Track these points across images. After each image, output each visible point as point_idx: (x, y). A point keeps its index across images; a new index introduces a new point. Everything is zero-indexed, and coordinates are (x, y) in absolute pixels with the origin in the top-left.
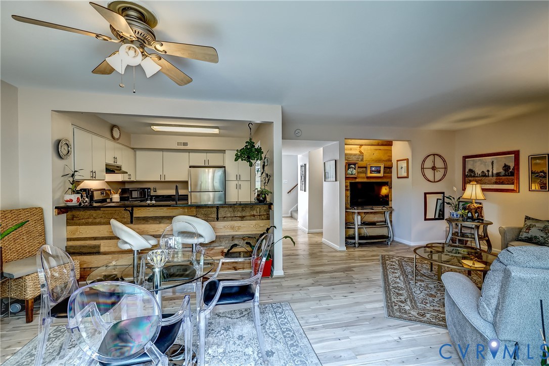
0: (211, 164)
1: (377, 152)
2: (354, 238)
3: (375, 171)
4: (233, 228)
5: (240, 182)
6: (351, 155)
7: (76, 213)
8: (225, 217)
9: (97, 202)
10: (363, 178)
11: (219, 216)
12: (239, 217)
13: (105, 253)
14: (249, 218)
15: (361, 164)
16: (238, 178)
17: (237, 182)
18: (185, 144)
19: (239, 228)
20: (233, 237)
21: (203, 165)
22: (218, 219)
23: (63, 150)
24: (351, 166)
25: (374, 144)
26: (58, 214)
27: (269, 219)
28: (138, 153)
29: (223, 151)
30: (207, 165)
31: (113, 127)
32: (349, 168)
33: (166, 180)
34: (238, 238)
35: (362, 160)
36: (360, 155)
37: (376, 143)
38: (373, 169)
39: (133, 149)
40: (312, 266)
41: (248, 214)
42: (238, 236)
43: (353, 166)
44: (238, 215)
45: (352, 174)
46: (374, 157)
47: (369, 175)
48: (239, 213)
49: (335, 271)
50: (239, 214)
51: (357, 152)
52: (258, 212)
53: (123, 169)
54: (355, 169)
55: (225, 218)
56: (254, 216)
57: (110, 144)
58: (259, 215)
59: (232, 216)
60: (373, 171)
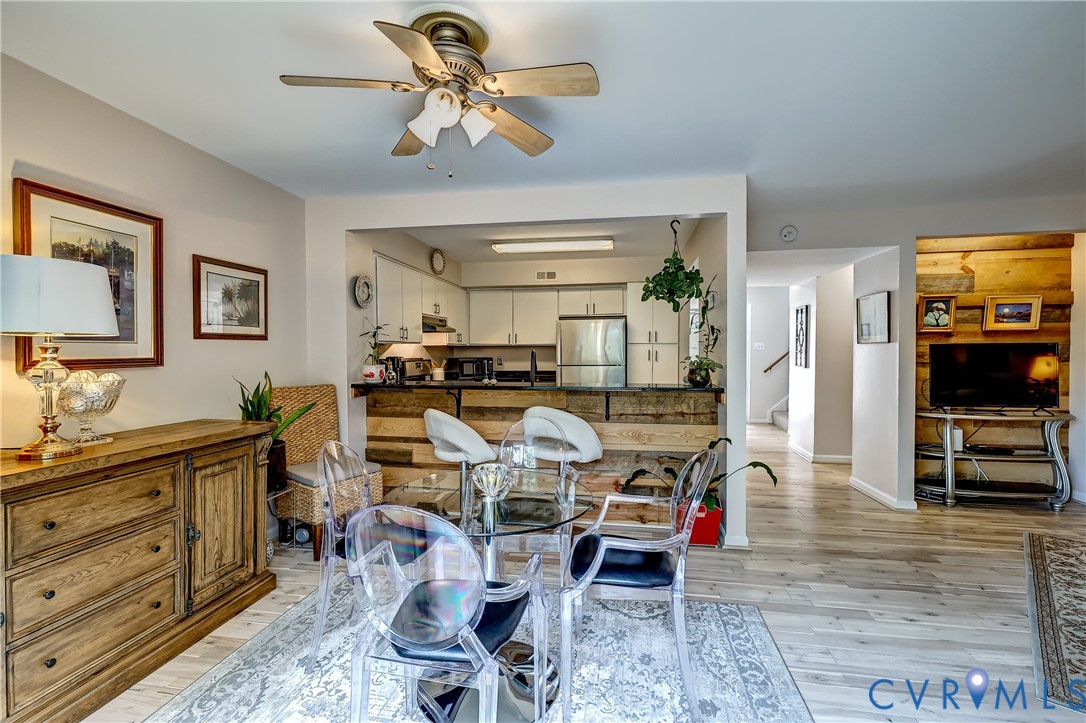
0: (599, 312)
1: (1020, 265)
2: (942, 483)
3: (1014, 317)
4: (637, 437)
5: (656, 348)
6: (936, 277)
7: (378, 396)
8: (622, 415)
9: (411, 378)
10: (974, 334)
11: (611, 412)
12: (652, 415)
13: (419, 466)
14: (671, 418)
15: (965, 298)
16: (653, 338)
17: (649, 347)
18: (552, 275)
19: (650, 438)
20: (638, 456)
21: (584, 313)
22: (608, 417)
23: (361, 294)
24: (935, 305)
25: (1009, 245)
26: (356, 396)
27: (716, 424)
28: (474, 295)
29: (622, 286)
30: (591, 313)
31: (433, 252)
32: (929, 310)
33: (519, 343)
34: (648, 458)
35: (970, 289)
36: (961, 277)
37: (1016, 244)
38: (1006, 310)
39: (465, 288)
40: (822, 536)
41: (669, 410)
42: (648, 455)
43: (942, 305)
44: (650, 412)
45: (938, 325)
46: (1008, 280)
47: (991, 325)
48: (650, 407)
49: (883, 557)
50: (651, 410)
51: (956, 270)
52: (692, 406)
53: (450, 324)
54: (947, 312)
55: (623, 417)
56: (683, 414)
57: (429, 281)
58: (695, 414)
59: (637, 412)
60: (1004, 316)
